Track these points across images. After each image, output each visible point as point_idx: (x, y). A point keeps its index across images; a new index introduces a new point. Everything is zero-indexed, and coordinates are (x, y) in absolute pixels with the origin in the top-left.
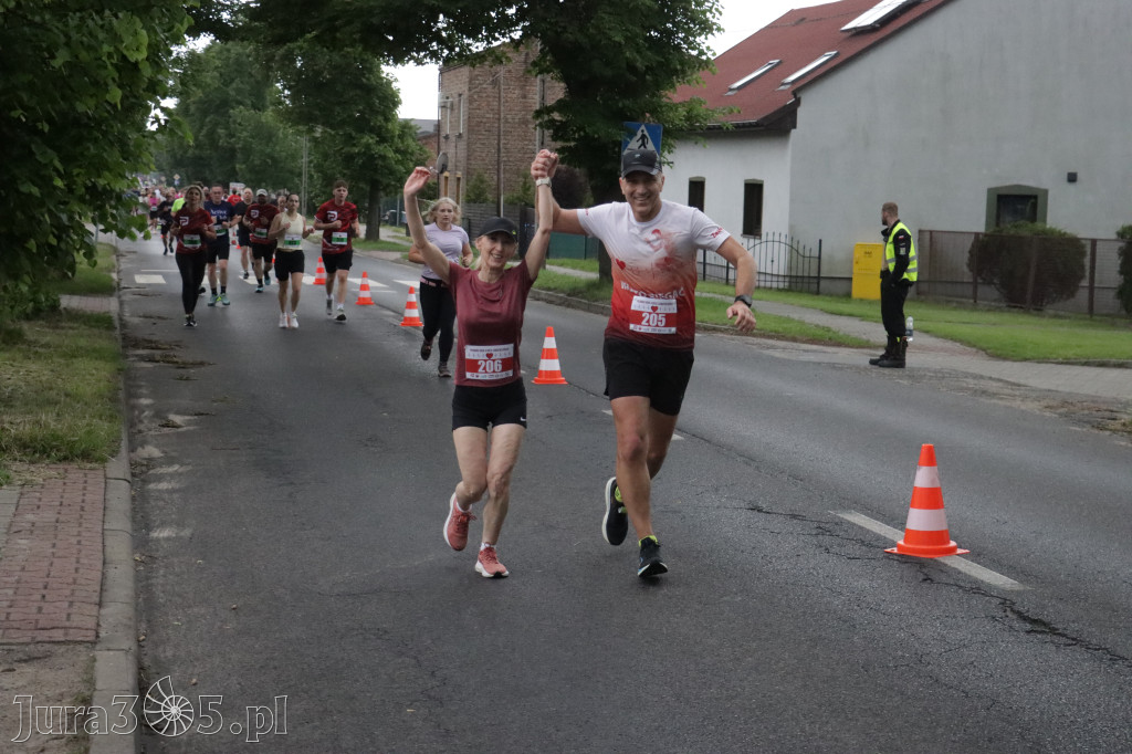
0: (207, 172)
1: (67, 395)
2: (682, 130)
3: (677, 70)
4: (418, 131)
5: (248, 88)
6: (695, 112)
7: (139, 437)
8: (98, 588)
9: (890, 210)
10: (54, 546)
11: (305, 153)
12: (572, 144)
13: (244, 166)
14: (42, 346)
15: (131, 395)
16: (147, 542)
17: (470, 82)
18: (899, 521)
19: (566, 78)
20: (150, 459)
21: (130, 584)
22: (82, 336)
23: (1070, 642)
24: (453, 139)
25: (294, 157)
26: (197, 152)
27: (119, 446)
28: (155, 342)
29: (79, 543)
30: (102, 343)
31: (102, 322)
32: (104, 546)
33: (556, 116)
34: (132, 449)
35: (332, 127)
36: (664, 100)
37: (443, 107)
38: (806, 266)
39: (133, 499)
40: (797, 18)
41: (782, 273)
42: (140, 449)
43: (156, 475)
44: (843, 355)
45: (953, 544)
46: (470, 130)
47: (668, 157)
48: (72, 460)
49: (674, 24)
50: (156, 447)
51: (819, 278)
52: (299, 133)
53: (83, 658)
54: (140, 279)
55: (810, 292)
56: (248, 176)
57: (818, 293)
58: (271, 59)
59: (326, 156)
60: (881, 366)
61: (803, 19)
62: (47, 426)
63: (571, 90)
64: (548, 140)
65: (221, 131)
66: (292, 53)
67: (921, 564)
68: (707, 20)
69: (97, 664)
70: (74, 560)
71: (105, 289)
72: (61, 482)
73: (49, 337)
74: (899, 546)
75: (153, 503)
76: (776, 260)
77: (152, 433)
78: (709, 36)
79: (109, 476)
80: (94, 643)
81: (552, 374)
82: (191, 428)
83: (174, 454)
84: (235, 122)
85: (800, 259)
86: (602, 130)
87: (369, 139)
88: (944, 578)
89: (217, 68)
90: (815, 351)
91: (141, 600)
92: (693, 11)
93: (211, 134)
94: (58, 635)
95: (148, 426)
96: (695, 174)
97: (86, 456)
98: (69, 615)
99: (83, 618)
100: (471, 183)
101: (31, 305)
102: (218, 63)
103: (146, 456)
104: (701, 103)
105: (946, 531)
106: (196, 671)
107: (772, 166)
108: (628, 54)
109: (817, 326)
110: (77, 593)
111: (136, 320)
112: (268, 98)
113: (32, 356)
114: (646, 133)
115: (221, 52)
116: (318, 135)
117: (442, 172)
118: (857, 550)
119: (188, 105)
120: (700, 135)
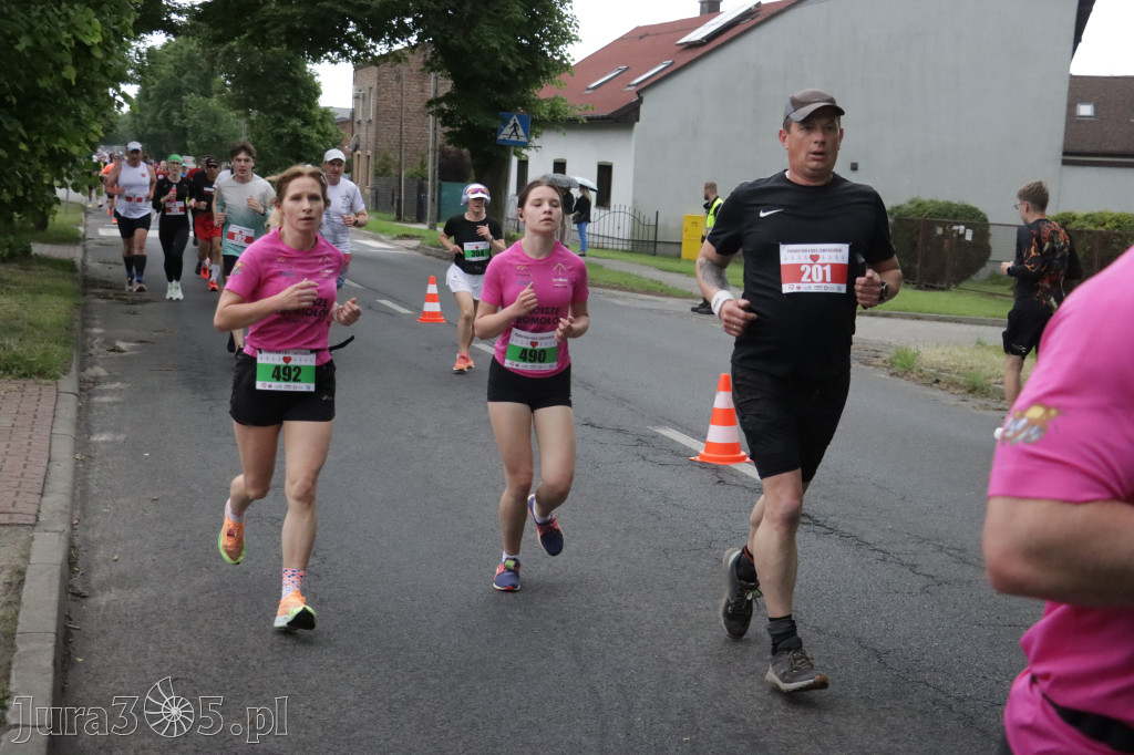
0: (164, 147)
1: (31, 324)
2: (546, 121)
3: (542, 72)
4: (336, 117)
5: (197, 78)
6: (556, 108)
7: (89, 359)
8: (41, 481)
9: (711, 188)
10: (8, 446)
11: (243, 132)
12: (458, 129)
13: (193, 143)
14: (15, 284)
15: (85, 325)
16: (88, 444)
17: (379, 78)
18: (701, 436)
19: (453, 77)
20: (97, 378)
21: (70, 478)
22: (48, 277)
23: (829, 531)
24: (364, 124)
25: (235, 136)
26: (156, 130)
27: (70, 366)
28: (110, 283)
29: (30, 444)
30: (66, 283)
31: (67, 266)
32: (50, 447)
33: (445, 106)
34: (82, 368)
35: (265, 111)
36: (532, 96)
37: (356, 97)
38: (646, 232)
39: (79, 409)
40: (641, 34)
41: (626, 237)
42: (89, 369)
43: (100, 390)
44: (671, 302)
45: (743, 453)
46: (378, 115)
47: (535, 142)
48: (30, 377)
49: (541, 33)
50: (103, 367)
51: (656, 242)
52: (239, 116)
53: (24, 537)
54: (103, 232)
55: (648, 253)
56: (197, 151)
57: (654, 254)
58: (216, 55)
59: (260, 136)
60: (701, 313)
61: (647, 35)
62: (10, 348)
63: (457, 85)
64: (439, 126)
65: (175, 114)
66: (232, 51)
67: (717, 470)
68: (568, 33)
69: (33, 543)
70: (23, 458)
71: (72, 239)
72: (19, 395)
73: (22, 277)
74: (702, 456)
75: (95, 413)
76: (621, 227)
77: (101, 356)
78: (569, 45)
79: (61, 389)
80: (34, 525)
81: (434, 314)
82: (133, 353)
83: (116, 373)
84: (187, 106)
85: (641, 226)
86: (481, 120)
87: (297, 122)
88: (734, 481)
89: (171, 62)
90: (649, 300)
91: (77, 491)
92: (556, 25)
93: (167, 116)
94: (4, 519)
95: (97, 348)
96: (559, 156)
97: (41, 374)
98: (15, 503)
99: (27, 505)
100: (379, 160)
101: (7, 250)
102: (172, 57)
103: (94, 375)
104: (563, 101)
105: (738, 444)
106: (119, 549)
107: (621, 152)
108: (502, 58)
109: (652, 280)
110: (24, 485)
111: (96, 265)
112: (213, 87)
113: (3, 291)
114: (517, 122)
115: (176, 49)
116: (253, 118)
117: (355, 151)
118: (667, 459)
119: (148, 91)
120: (560, 124)
